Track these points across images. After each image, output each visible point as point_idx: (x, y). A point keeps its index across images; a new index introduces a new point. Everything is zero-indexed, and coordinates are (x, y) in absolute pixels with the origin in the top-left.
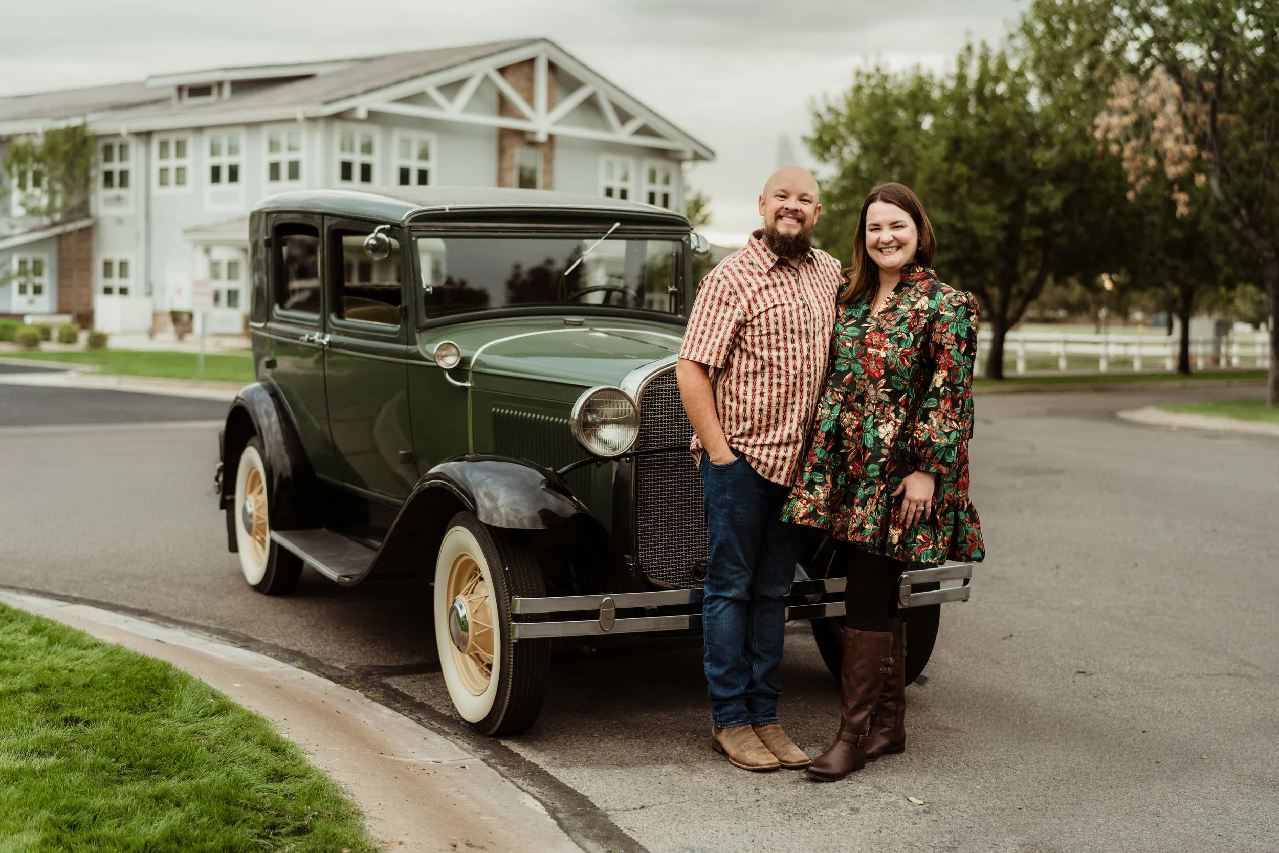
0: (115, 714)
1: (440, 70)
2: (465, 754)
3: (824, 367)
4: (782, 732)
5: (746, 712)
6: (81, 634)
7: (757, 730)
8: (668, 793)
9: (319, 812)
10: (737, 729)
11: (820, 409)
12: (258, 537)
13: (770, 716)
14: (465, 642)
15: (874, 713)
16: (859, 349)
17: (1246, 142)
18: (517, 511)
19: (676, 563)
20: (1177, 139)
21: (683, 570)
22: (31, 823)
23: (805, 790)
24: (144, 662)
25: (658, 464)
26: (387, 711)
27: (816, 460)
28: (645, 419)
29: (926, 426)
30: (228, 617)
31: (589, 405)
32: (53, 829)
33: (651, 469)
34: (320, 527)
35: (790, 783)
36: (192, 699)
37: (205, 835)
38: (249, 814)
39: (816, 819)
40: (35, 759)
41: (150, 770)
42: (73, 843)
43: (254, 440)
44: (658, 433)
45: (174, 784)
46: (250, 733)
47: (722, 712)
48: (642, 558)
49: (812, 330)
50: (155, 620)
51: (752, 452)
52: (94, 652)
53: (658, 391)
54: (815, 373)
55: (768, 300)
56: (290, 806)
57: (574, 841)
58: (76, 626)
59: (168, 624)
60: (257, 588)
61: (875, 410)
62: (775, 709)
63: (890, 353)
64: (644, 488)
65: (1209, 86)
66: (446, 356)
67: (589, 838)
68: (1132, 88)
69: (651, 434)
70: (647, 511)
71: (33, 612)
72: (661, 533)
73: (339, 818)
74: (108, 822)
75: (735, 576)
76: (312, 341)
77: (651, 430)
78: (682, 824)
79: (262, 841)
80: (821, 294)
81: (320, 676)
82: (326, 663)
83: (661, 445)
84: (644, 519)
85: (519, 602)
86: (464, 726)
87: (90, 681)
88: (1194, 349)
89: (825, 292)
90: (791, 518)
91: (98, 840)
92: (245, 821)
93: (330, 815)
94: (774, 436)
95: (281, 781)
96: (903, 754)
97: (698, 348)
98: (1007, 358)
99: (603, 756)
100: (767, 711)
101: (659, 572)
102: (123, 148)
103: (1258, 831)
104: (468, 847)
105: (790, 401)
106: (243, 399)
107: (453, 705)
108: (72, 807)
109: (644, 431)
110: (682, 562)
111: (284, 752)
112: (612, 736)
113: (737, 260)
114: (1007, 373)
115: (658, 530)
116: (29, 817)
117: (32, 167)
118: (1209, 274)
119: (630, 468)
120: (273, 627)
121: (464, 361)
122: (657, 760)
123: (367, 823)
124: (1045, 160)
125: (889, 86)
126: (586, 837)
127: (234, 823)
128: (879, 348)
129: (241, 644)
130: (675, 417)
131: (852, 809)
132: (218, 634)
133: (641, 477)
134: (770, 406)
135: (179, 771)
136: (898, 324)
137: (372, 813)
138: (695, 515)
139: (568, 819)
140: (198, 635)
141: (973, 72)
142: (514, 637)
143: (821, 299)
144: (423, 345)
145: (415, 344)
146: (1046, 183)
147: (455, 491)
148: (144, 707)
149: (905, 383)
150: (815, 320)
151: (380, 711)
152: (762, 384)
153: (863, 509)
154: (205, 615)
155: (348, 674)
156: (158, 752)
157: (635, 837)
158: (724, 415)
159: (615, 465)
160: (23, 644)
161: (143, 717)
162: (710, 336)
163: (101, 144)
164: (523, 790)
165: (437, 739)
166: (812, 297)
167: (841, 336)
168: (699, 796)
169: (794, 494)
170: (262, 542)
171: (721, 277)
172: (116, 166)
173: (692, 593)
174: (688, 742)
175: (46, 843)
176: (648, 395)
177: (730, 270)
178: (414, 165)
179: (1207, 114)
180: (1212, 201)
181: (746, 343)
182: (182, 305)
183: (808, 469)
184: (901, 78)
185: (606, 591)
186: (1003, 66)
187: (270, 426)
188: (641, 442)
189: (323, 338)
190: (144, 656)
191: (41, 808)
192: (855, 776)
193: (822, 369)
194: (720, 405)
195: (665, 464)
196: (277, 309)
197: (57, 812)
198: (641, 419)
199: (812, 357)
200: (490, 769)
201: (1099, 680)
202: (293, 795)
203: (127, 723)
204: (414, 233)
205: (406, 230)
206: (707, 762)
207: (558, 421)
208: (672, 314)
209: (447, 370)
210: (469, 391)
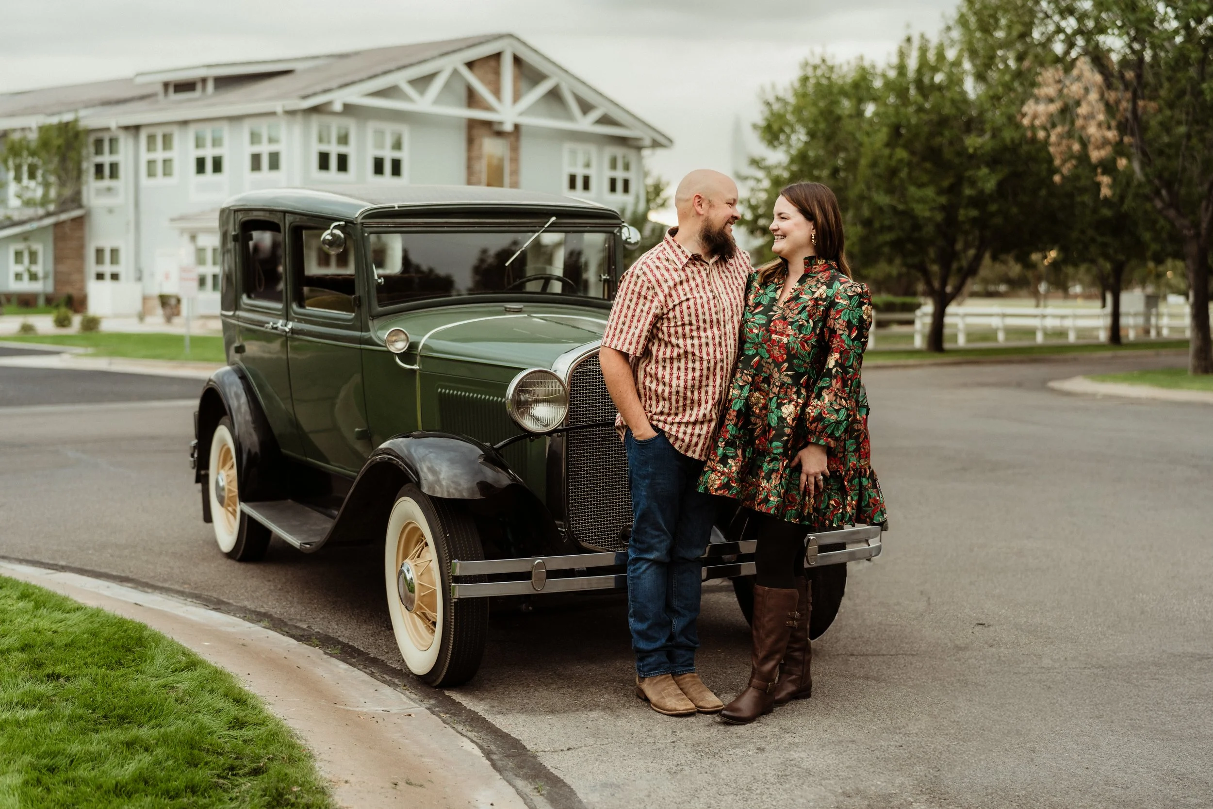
0: (93, 670)
1: (411, 65)
2: (412, 703)
3: (735, 352)
4: (699, 680)
5: (667, 663)
6: (66, 599)
7: (676, 679)
8: (593, 736)
9: (273, 755)
10: (658, 678)
11: (731, 389)
12: (230, 509)
13: (689, 666)
14: (412, 602)
15: (783, 662)
16: (764, 335)
17: (1166, 127)
18: (457, 484)
19: (604, 528)
20: (1100, 125)
21: (611, 534)
22: (14, 767)
23: (718, 733)
24: (121, 623)
25: (587, 439)
26: (343, 666)
27: (728, 436)
28: (574, 397)
29: (819, 403)
30: (202, 582)
31: (522, 386)
32: (33, 772)
33: (580, 443)
34: (285, 498)
35: (705, 726)
36: (164, 657)
37: (171, 776)
38: (210, 758)
39: (725, 759)
40: (20, 711)
41: (123, 720)
42: (51, 784)
43: (225, 419)
44: (586, 411)
45: (145, 732)
46: (215, 686)
47: (645, 663)
48: (573, 524)
49: (722, 319)
50: (135, 586)
51: (671, 429)
52: (76, 615)
53: (586, 372)
54: (727, 358)
55: (681, 293)
56: (248, 750)
57: (505, 779)
58: (61, 592)
59: (146, 589)
60: (230, 555)
61: (779, 392)
62: (692, 659)
63: (791, 338)
64: (575, 461)
65: (1130, 75)
66: (396, 341)
67: (519, 777)
68: (1057, 78)
69: (580, 411)
70: (578, 482)
71: (21, 579)
72: (591, 501)
73: (292, 760)
74: (84, 765)
75: (656, 540)
76: (276, 328)
77: (580, 408)
78: (603, 764)
79: (221, 781)
80: (730, 286)
81: (284, 635)
82: (290, 623)
83: (590, 421)
84: (575, 489)
85: (458, 565)
86: (412, 678)
87: (72, 641)
88: (1124, 321)
89: (734, 284)
90: (707, 489)
91: (74, 781)
92: (206, 763)
93: (284, 758)
94: (691, 415)
95: (242, 728)
96: (810, 700)
97: (619, 338)
98: (947, 331)
99: (537, 703)
100: (685, 661)
101: (589, 536)
102: (113, 141)
103: (1122, 764)
104: (408, 785)
105: (704, 383)
106: (215, 382)
107: (403, 661)
108: (51, 752)
109: (574, 408)
110: (610, 527)
111: (245, 703)
112: (546, 686)
113: (654, 256)
114: (947, 345)
115: (587, 498)
116: (12, 762)
117: (27, 160)
118: (1138, 251)
119: (561, 442)
120: (243, 591)
121: (413, 346)
122: (585, 707)
123: (317, 765)
124: (977, 145)
125: (834, 77)
126: (516, 776)
127: (196, 766)
128: (782, 334)
129: (212, 607)
130: (602, 396)
131: (758, 749)
132: (192, 598)
133: (571, 451)
134: (686, 388)
135: (150, 719)
136: (800, 313)
137: (322, 756)
138: (622, 485)
139: (502, 760)
140: (174, 599)
141: (912, 64)
142: (455, 597)
143: (729, 290)
144: (376, 331)
145: (368, 330)
146: (982, 167)
147: (401, 465)
148: (120, 663)
149: (806, 366)
150: (724, 310)
151: (337, 666)
152: (679, 369)
153: (768, 482)
154: (181, 581)
155: (309, 633)
156: (131, 703)
157: (561, 776)
158: (645, 395)
159: (548, 440)
160: (12, 608)
161: (118, 673)
162: (630, 327)
163: (92, 139)
164: (463, 735)
165: (387, 690)
166: (721, 289)
167: (749, 323)
168: (621, 739)
169: (709, 467)
170: (234, 513)
171: (640, 273)
172: (106, 159)
173: (618, 556)
174: (615, 691)
175: (27, 784)
176: (577, 376)
177: (648, 266)
178: (388, 155)
179: (1128, 101)
180: (1135, 182)
181: (663, 333)
182: (169, 289)
183: (721, 444)
184: (845, 68)
185: (539, 554)
186: (941, 56)
187: (239, 407)
188: (571, 419)
189: (286, 325)
190: (122, 618)
191: (23, 753)
192: (763, 719)
193: (733, 354)
194: (641, 386)
195: (593, 438)
196: (245, 299)
197: (38, 757)
198: (571, 398)
199: (723, 344)
200: (434, 717)
201: (996, 631)
202: (252, 740)
203: (104, 678)
204: (367, 229)
205: (359, 227)
206: (631, 708)
207: (497, 400)
208: (604, 299)
209: (397, 354)
210: (418, 373)
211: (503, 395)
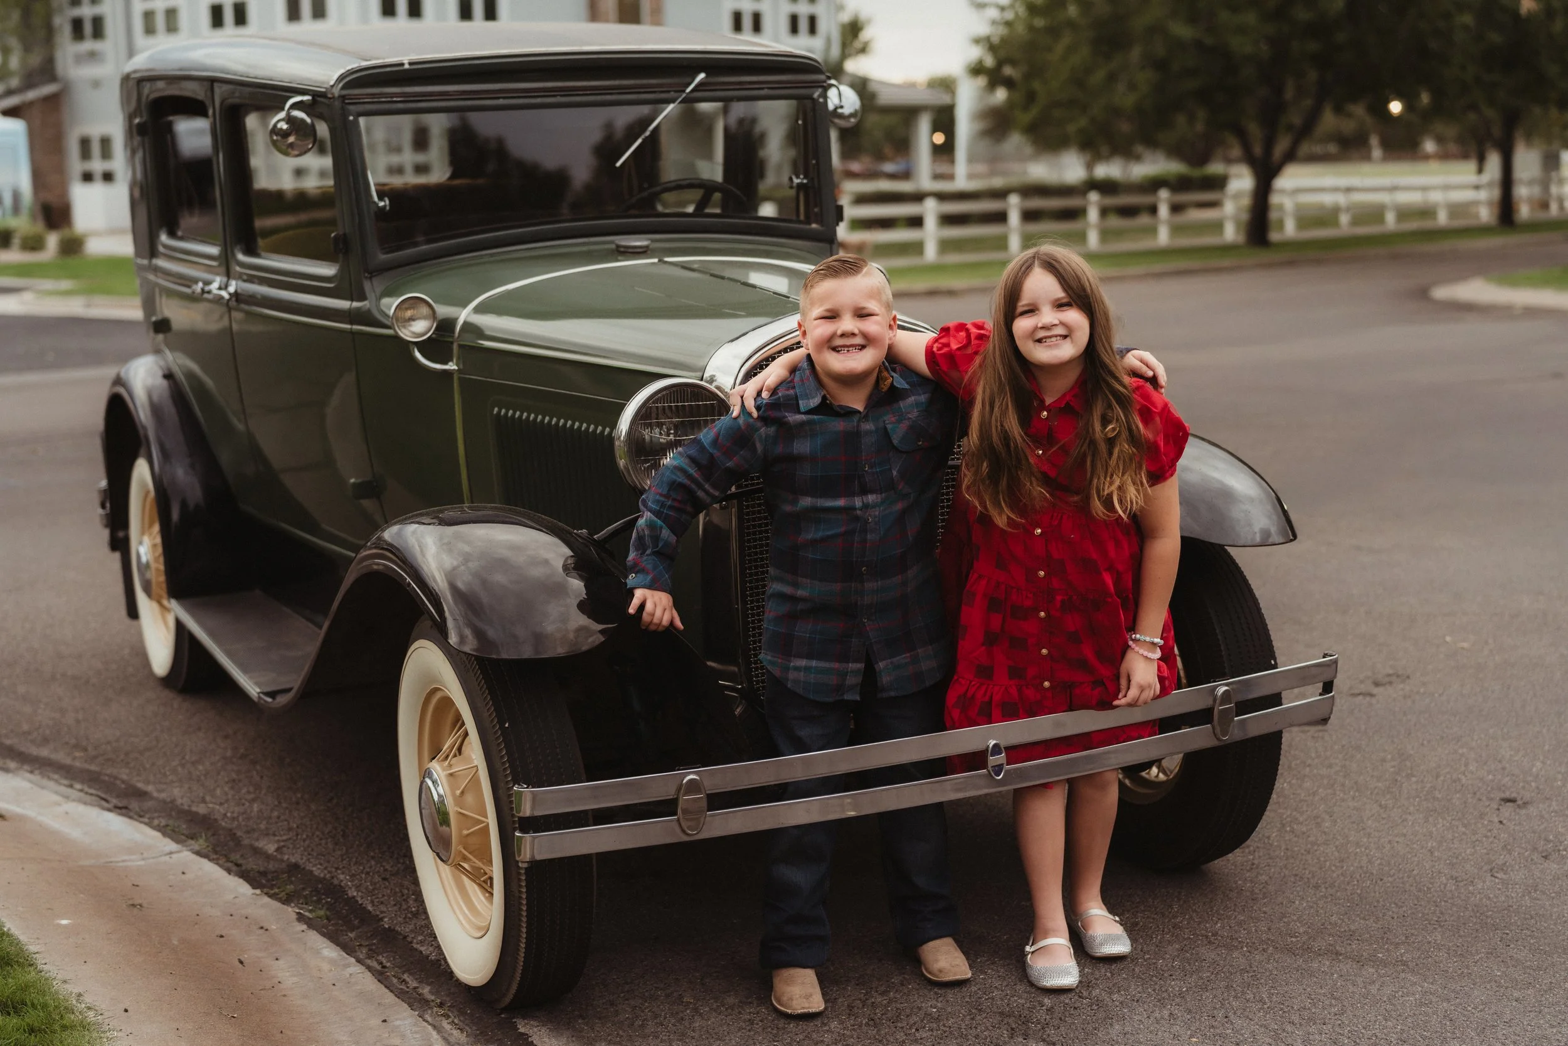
14: (447, 845)
30: (107, 743)
31: (646, 413)
34: (253, 588)
43: (142, 449)
60: (168, 681)
64: (756, 553)
66: (412, 319)
76: (210, 291)
82: (246, 840)
85: (525, 795)
88: (1516, 193)
98: (1273, 215)
106: (122, 386)
114: (1274, 236)
118: (1538, 90)
120: (176, 763)
121: (444, 327)
133: (749, 534)
142: (522, 858)
144: (376, 299)
145: (366, 297)
147: (409, 584)
154: (73, 741)
172: (86, 11)
185: (691, 762)
189: (225, 287)
196: (165, 237)
201: (1542, 816)
204: (352, 108)
205: (337, 104)
207: (603, 432)
208: (800, 222)
209: (416, 343)
210: (456, 377)
211: (614, 424)
